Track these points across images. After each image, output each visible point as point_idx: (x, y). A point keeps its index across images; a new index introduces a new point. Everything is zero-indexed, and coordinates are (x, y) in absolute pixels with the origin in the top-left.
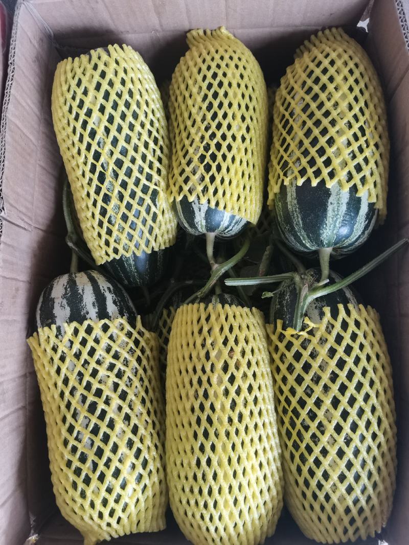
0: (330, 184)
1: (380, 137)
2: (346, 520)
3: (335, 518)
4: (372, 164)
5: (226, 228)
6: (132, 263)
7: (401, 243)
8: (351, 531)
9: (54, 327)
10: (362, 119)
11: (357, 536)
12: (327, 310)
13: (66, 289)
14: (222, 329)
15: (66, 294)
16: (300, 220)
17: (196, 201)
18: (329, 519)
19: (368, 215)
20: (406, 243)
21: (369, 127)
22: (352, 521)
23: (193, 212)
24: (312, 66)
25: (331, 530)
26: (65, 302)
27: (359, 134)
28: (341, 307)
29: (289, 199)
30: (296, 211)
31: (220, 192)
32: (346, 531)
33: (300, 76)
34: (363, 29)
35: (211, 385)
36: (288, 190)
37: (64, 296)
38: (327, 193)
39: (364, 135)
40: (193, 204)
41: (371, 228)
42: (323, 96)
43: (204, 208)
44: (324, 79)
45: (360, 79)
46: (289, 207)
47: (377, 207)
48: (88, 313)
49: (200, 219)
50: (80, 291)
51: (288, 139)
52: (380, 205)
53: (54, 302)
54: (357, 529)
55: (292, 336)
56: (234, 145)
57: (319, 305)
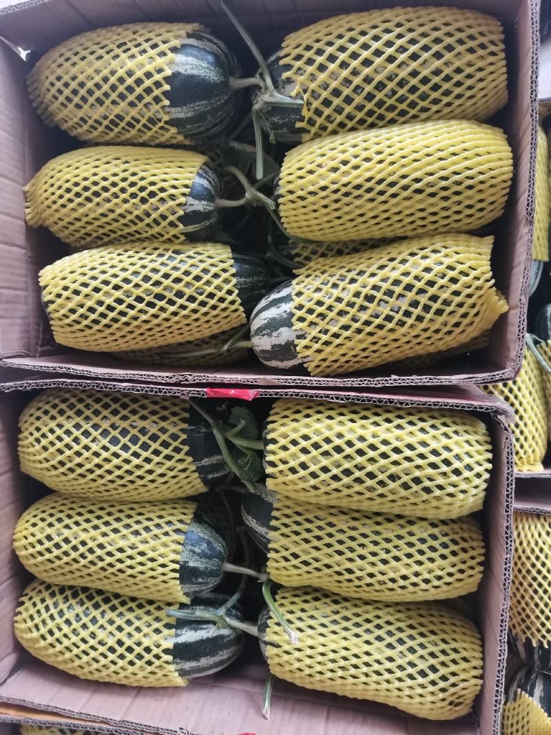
0: (168, 72)
1: (128, 30)
2: (481, 52)
3: (480, 64)
4: (151, 35)
5: (210, 182)
6: (243, 279)
7: (224, 7)
8: (492, 48)
9: (297, 342)
10: (111, 46)
11: (499, 43)
12: (285, 75)
13: (263, 335)
14: (301, 177)
15: (268, 334)
16: (201, 103)
17: (185, 207)
18: (480, 69)
19: (198, 39)
20: (226, 2)
21: (118, 39)
22: (483, 46)
23: (194, 211)
24: (61, 99)
25: (491, 68)
26: (275, 334)
27: (124, 48)
28: (282, 62)
29: (181, 115)
30: (193, 108)
31: (175, 183)
32: (493, 54)
33: (70, 111)
34: (28, 54)
35: (349, 183)
36: (174, 116)
37: (269, 335)
38: (176, 75)
39: (125, 44)
40: (187, 211)
41: (211, 37)
42: (90, 85)
43: (191, 200)
44: (74, 85)
45: (74, 51)
46: (190, 115)
47: (190, 31)
48: (285, 311)
49: (200, 206)
50: (266, 322)
51: (128, 119)
52: (189, 28)
53: (275, 345)
54: (492, 42)
55: (309, 110)
56: (132, 170)
57: (281, 84)
